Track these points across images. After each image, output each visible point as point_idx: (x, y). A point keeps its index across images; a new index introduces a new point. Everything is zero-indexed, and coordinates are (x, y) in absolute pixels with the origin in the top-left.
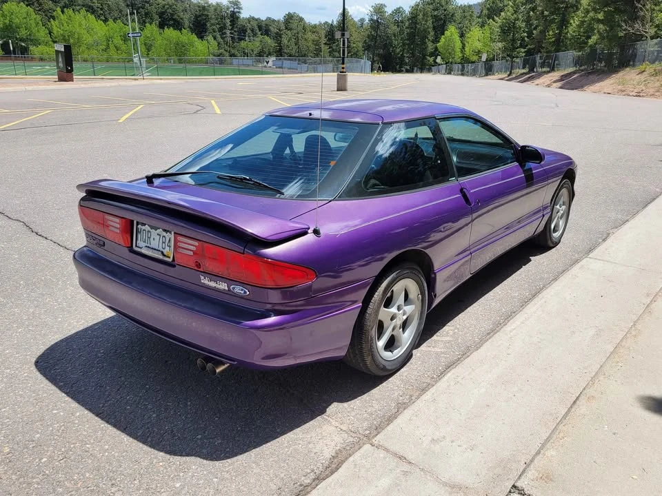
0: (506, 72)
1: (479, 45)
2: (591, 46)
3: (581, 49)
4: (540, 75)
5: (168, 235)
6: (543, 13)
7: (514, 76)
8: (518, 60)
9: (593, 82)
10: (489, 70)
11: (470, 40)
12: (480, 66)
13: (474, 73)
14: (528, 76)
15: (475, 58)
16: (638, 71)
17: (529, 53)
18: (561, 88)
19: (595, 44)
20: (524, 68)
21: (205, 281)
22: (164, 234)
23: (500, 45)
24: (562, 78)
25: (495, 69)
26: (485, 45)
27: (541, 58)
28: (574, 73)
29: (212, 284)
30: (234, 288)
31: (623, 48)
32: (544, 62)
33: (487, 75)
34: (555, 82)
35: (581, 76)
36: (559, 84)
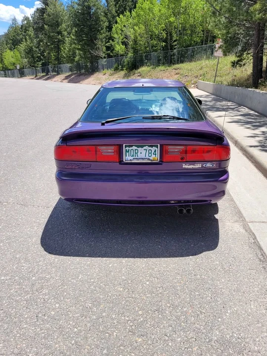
0: (33, 75)
1: (13, 60)
2: (77, 61)
3: (72, 63)
4: (54, 76)
5: (153, 149)
6: (47, 43)
7: (39, 77)
8: (39, 69)
9: (83, 80)
10: (22, 74)
11: (6, 57)
12: (16, 72)
13: (13, 76)
14: (47, 77)
15: (11, 67)
16: (103, 74)
17: (43, 65)
18: (68, 82)
19: (79, 60)
20: (43, 73)
21: (185, 166)
22: (150, 148)
23: (26, 60)
24: (67, 78)
25: (25, 73)
26: (17, 60)
27: (51, 68)
28: (72, 75)
29: (191, 167)
30: (205, 166)
31: (92, 63)
32: (53, 70)
33: (21, 77)
34: (64, 79)
35: (76, 76)
36: (67, 81)
